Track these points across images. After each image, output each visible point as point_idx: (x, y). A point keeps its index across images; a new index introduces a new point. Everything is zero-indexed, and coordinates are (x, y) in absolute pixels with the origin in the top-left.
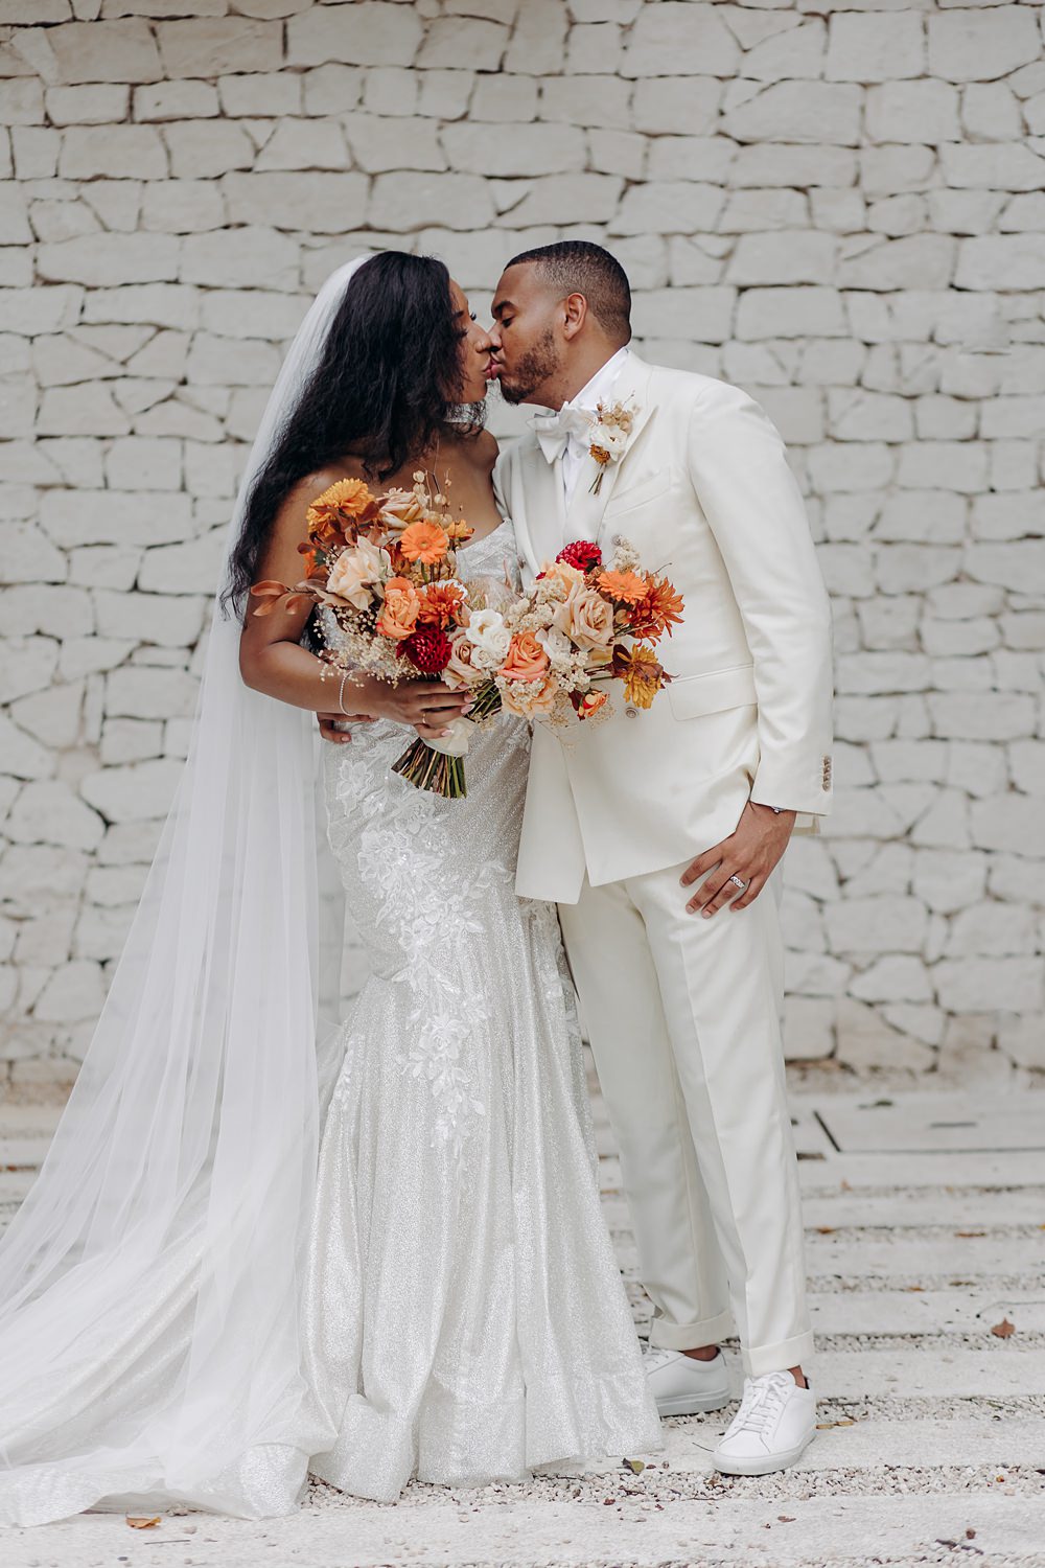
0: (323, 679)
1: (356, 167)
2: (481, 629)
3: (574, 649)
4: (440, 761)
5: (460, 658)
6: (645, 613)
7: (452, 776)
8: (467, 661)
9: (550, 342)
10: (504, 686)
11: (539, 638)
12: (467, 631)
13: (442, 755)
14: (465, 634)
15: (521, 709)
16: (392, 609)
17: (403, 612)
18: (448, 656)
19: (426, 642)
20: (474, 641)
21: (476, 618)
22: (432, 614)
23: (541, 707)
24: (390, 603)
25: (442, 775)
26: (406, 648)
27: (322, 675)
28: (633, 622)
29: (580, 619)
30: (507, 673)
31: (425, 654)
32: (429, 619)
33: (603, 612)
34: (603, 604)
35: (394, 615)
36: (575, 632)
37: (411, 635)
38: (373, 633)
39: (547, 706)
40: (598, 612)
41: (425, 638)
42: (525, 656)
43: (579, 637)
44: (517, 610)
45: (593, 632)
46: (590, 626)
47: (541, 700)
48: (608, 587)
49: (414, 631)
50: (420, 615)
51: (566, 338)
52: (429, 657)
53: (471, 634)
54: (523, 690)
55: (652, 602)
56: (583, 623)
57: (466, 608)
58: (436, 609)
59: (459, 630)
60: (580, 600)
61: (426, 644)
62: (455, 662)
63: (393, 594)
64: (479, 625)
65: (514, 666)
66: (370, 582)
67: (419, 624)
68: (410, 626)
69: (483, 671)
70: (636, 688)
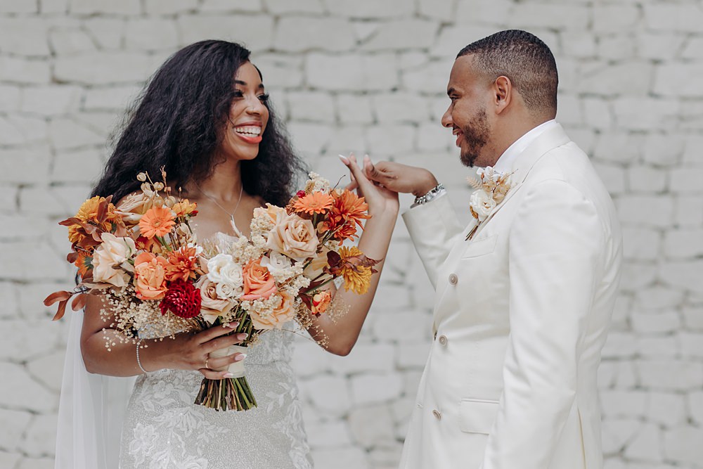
0: (109, 350)
1: (265, 11)
2: (218, 271)
3: (293, 262)
4: (227, 385)
5: (210, 297)
6: (338, 219)
7: (239, 394)
8: (216, 297)
9: (483, 118)
10: (249, 307)
11: (264, 263)
12: (208, 275)
13: (226, 379)
14: (207, 278)
15: (270, 323)
16: (143, 278)
17: (152, 277)
18: (199, 299)
19: (178, 294)
20: (215, 281)
21: (211, 264)
22: (176, 273)
23: (285, 316)
24: (141, 274)
25: (231, 395)
26: (166, 305)
27: (107, 346)
28: (332, 228)
29: (287, 236)
30: (249, 296)
31: (181, 303)
32: (174, 277)
33: (304, 227)
34: (302, 222)
35: (146, 281)
36: (287, 248)
37: (167, 294)
38: (138, 301)
39: (289, 314)
40: (300, 229)
41: (177, 291)
42: (256, 279)
43: (292, 252)
44: (238, 246)
45: (301, 244)
46: (297, 240)
47: (282, 311)
48: (301, 208)
49: (166, 289)
50: (167, 276)
51: (496, 113)
52: (184, 305)
53: (212, 276)
54: (263, 306)
55: (339, 208)
56: (290, 239)
57: (202, 259)
58: (178, 268)
59: (202, 278)
60: (283, 224)
61: (178, 296)
62: (206, 301)
63: (141, 267)
64: (215, 267)
65: (251, 290)
66: (117, 263)
67: (168, 284)
68: (161, 286)
69: (230, 300)
70: (351, 279)
